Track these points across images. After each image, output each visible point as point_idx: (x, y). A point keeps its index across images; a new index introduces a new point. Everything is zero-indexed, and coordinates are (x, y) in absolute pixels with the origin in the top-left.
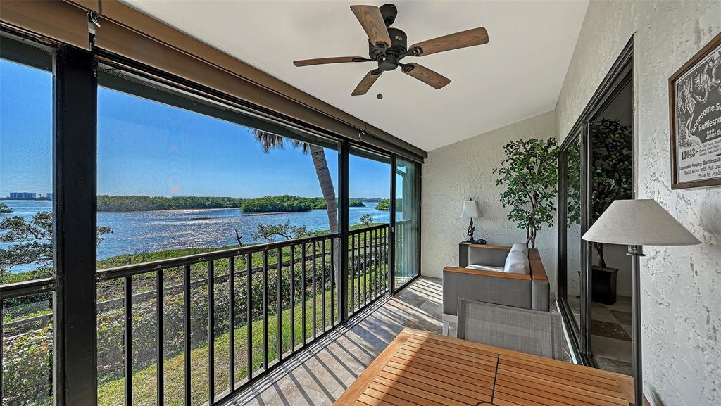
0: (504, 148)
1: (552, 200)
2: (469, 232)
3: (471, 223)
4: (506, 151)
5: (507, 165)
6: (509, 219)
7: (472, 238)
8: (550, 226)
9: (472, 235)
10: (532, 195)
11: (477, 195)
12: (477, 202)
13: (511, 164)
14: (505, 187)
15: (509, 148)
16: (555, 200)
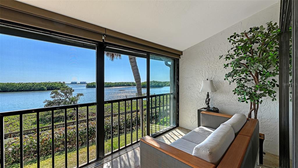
0: (228, 39)
1: (274, 78)
2: (206, 102)
3: (208, 95)
4: (230, 42)
5: (232, 52)
6: (235, 94)
7: (209, 106)
8: (273, 100)
9: (208, 104)
10: (254, 74)
11: (214, 76)
12: (211, 81)
13: (235, 51)
14: (230, 69)
15: (233, 38)
16: (277, 78)
